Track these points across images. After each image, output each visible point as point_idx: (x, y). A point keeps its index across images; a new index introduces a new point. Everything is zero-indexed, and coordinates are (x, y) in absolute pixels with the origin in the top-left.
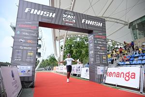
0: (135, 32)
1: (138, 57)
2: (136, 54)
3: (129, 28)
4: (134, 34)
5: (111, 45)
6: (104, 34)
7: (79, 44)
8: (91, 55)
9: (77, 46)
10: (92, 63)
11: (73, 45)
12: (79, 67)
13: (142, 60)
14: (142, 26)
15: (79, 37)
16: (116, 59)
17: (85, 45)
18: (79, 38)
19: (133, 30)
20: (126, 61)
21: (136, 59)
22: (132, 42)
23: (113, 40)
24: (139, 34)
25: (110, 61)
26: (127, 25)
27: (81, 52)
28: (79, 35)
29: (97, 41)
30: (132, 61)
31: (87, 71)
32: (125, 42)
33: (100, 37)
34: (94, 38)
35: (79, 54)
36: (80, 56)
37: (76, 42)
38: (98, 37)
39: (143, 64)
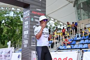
0: (79, 12)
1: (80, 40)
2: (78, 37)
3: (74, 6)
4: (79, 14)
5: (53, 25)
6: (43, 10)
7: (12, 20)
8: (26, 37)
9: (10, 24)
10: (25, 46)
11: (3, 22)
12: (9, 52)
13: (83, 44)
14: (87, 6)
15: (13, 11)
16: (56, 43)
17: (20, 22)
18: (12, 13)
19: (78, 9)
20: (68, 44)
21: (77, 43)
22: (76, 23)
23: (55, 18)
24: (84, 15)
25: (50, 45)
26: (72, 2)
27: (15, 31)
28: (13, 9)
29: (34, 19)
30: (74, 45)
31: (19, 57)
32: (68, 23)
33: (39, 13)
34: (31, 15)
35: (11, 34)
36: (12, 36)
37: (8, 18)
38: (35, 13)
39: (81, 49)
